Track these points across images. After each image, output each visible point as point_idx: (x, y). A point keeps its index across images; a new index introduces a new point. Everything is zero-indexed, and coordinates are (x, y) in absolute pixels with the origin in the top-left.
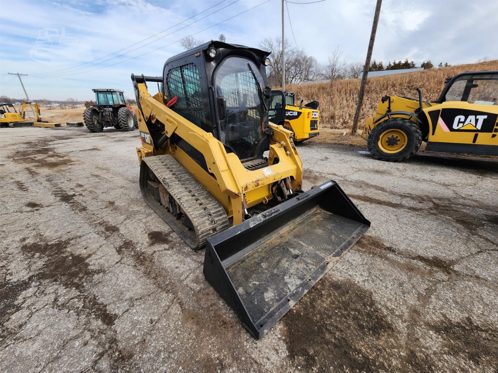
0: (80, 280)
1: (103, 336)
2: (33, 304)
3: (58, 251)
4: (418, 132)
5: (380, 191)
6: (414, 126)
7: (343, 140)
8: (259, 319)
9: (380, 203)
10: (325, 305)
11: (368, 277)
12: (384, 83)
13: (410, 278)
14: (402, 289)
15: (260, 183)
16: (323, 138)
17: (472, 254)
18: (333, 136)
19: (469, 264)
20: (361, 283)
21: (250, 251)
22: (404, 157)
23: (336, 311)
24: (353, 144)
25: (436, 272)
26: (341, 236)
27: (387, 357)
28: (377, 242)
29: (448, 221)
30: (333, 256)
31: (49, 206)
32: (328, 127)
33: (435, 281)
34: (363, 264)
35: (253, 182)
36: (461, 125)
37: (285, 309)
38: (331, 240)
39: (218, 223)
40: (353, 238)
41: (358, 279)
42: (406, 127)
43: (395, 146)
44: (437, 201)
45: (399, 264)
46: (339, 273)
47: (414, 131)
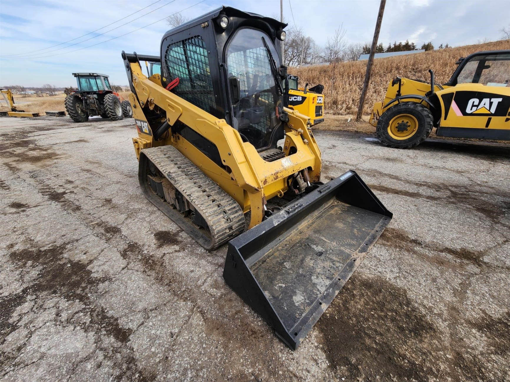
0: (83, 290)
1: (119, 355)
2: (31, 322)
3: (54, 258)
4: (430, 117)
5: (395, 180)
6: (426, 111)
7: (348, 127)
8: (292, 326)
9: (396, 192)
10: (359, 307)
11: (399, 273)
12: (388, 65)
13: (442, 273)
14: (437, 285)
15: (279, 175)
16: (327, 125)
17: (499, 244)
18: (337, 122)
19: (498, 255)
20: (393, 281)
21: (270, 250)
22: (414, 143)
23: (372, 313)
24: (359, 130)
25: (467, 264)
26: (364, 230)
27: (433, 361)
28: (402, 235)
29: (468, 209)
30: (359, 252)
31: (37, 206)
32: (331, 114)
33: (467, 275)
34: (391, 259)
35: (272, 175)
36: (474, 108)
37: (318, 314)
38: (355, 234)
39: (234, 221)
40: (377, 231)
41: (389, 276)
42: (418, 111)
43: (405, 132)
44: (453, 189)
45: (428, 257)
46: (368, 270)
47: (425, 116)
